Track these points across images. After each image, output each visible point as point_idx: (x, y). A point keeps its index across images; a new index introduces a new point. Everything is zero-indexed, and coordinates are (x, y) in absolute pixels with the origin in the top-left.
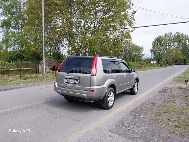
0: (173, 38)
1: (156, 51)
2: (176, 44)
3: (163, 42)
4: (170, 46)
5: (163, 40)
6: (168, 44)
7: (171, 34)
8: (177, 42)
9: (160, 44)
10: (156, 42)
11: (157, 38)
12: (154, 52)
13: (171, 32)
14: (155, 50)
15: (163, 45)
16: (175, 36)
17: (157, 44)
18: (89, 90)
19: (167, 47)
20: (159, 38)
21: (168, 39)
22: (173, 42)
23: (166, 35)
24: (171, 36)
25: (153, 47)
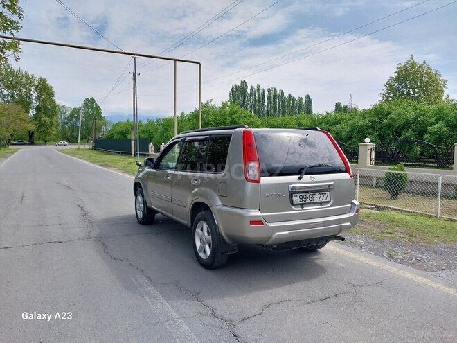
2: (5, 93)
8: (7, 88)
18: (355, 210)
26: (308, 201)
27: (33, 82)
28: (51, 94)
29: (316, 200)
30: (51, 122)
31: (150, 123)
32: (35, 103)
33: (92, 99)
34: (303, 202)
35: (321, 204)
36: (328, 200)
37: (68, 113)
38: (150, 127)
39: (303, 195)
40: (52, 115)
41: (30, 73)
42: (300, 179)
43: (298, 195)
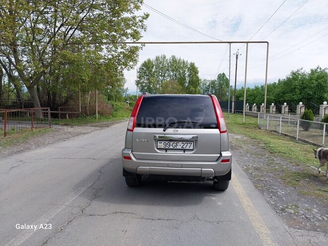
0: (168, 64)
1: (144, 84)
2: (172, 74)
3: (153, 70)
4: (164, 76)
5: (153, 67)
6: (160, 74)
7: (165, 57)
8: (173, 71)
9: (149, 73)
10: (143, 69)
11: (145, 62)
12: (142, 86)
13: (164, 55)
14: (143, 82)
15: (154, 74)
16: (170, 62)
17: (145, 73)
18: (221, 160)
19: (160, 77)
20: (149, 63)
21: (161, 66)
22: (168, 70)
23: (157, 59)
24: (165, 60)
25: (140, 77)
26: (171, 147)
27: (187, 66)
28: (197, 72)
29: (178, 147)
30: (195, 91)
31: (257, 88)
32: (187, 79)
33: (224, 74)
34: (167, 147)
35: (184, 150)
36: (191, 148)
37: (208, 84)
38: (255, 92)
39: (167, 142)
40: (197, 86)
41: (185, 60)
42: (164, 131)
43: (163, 142)
